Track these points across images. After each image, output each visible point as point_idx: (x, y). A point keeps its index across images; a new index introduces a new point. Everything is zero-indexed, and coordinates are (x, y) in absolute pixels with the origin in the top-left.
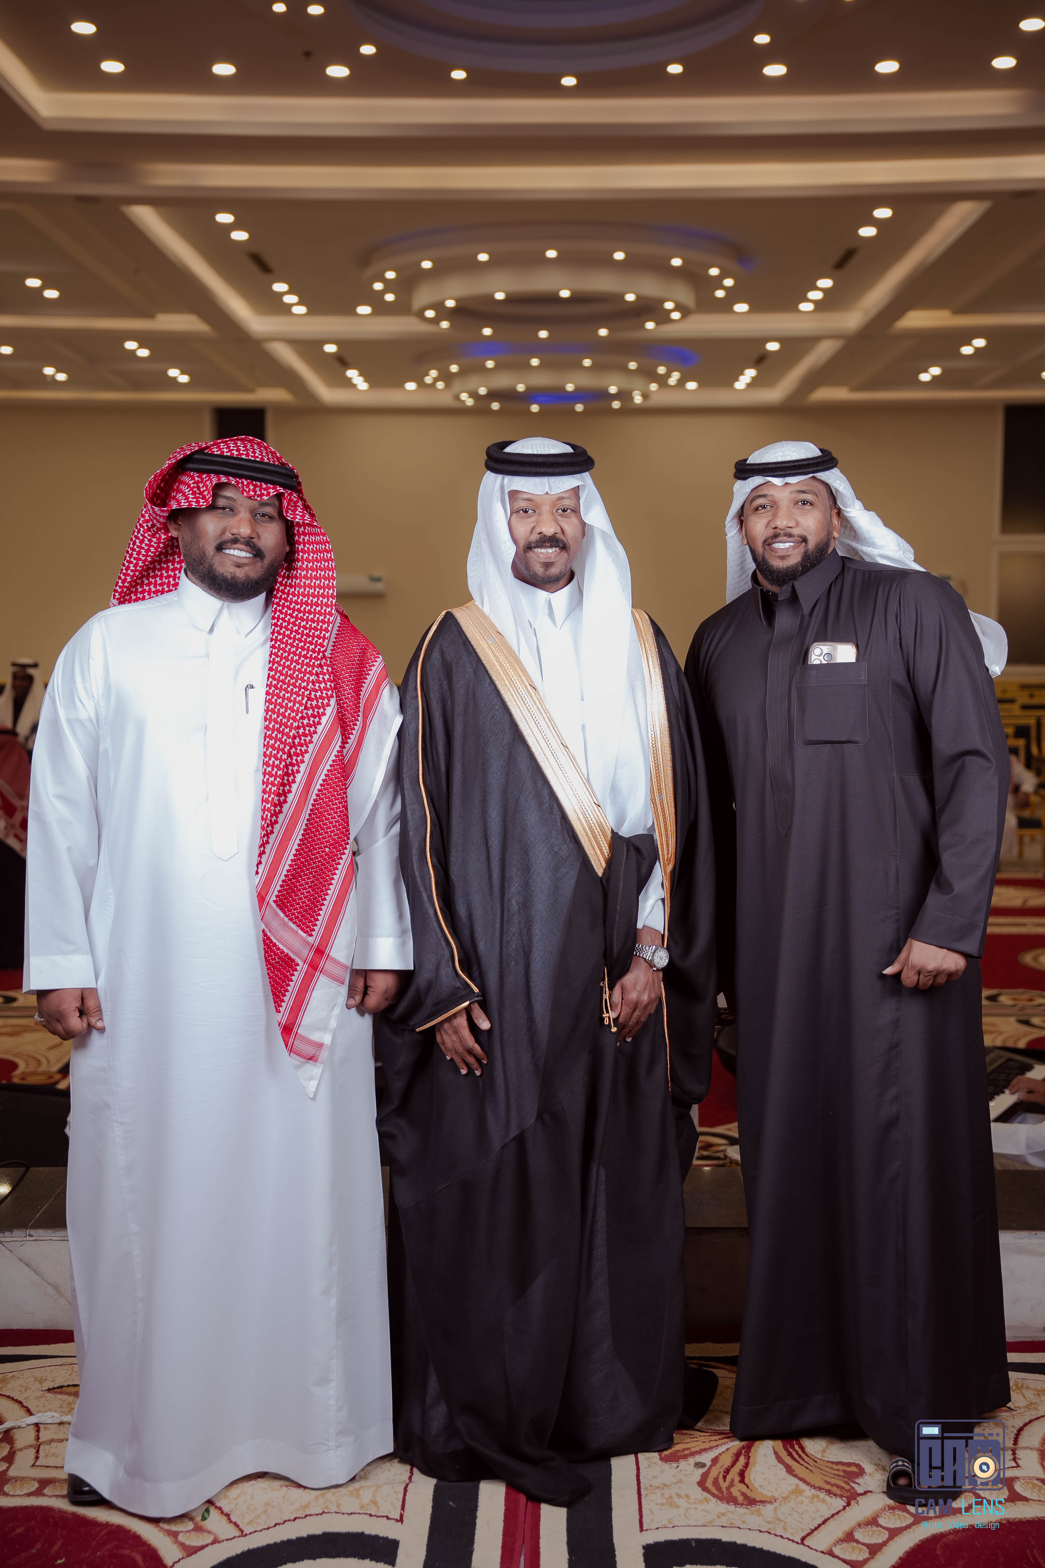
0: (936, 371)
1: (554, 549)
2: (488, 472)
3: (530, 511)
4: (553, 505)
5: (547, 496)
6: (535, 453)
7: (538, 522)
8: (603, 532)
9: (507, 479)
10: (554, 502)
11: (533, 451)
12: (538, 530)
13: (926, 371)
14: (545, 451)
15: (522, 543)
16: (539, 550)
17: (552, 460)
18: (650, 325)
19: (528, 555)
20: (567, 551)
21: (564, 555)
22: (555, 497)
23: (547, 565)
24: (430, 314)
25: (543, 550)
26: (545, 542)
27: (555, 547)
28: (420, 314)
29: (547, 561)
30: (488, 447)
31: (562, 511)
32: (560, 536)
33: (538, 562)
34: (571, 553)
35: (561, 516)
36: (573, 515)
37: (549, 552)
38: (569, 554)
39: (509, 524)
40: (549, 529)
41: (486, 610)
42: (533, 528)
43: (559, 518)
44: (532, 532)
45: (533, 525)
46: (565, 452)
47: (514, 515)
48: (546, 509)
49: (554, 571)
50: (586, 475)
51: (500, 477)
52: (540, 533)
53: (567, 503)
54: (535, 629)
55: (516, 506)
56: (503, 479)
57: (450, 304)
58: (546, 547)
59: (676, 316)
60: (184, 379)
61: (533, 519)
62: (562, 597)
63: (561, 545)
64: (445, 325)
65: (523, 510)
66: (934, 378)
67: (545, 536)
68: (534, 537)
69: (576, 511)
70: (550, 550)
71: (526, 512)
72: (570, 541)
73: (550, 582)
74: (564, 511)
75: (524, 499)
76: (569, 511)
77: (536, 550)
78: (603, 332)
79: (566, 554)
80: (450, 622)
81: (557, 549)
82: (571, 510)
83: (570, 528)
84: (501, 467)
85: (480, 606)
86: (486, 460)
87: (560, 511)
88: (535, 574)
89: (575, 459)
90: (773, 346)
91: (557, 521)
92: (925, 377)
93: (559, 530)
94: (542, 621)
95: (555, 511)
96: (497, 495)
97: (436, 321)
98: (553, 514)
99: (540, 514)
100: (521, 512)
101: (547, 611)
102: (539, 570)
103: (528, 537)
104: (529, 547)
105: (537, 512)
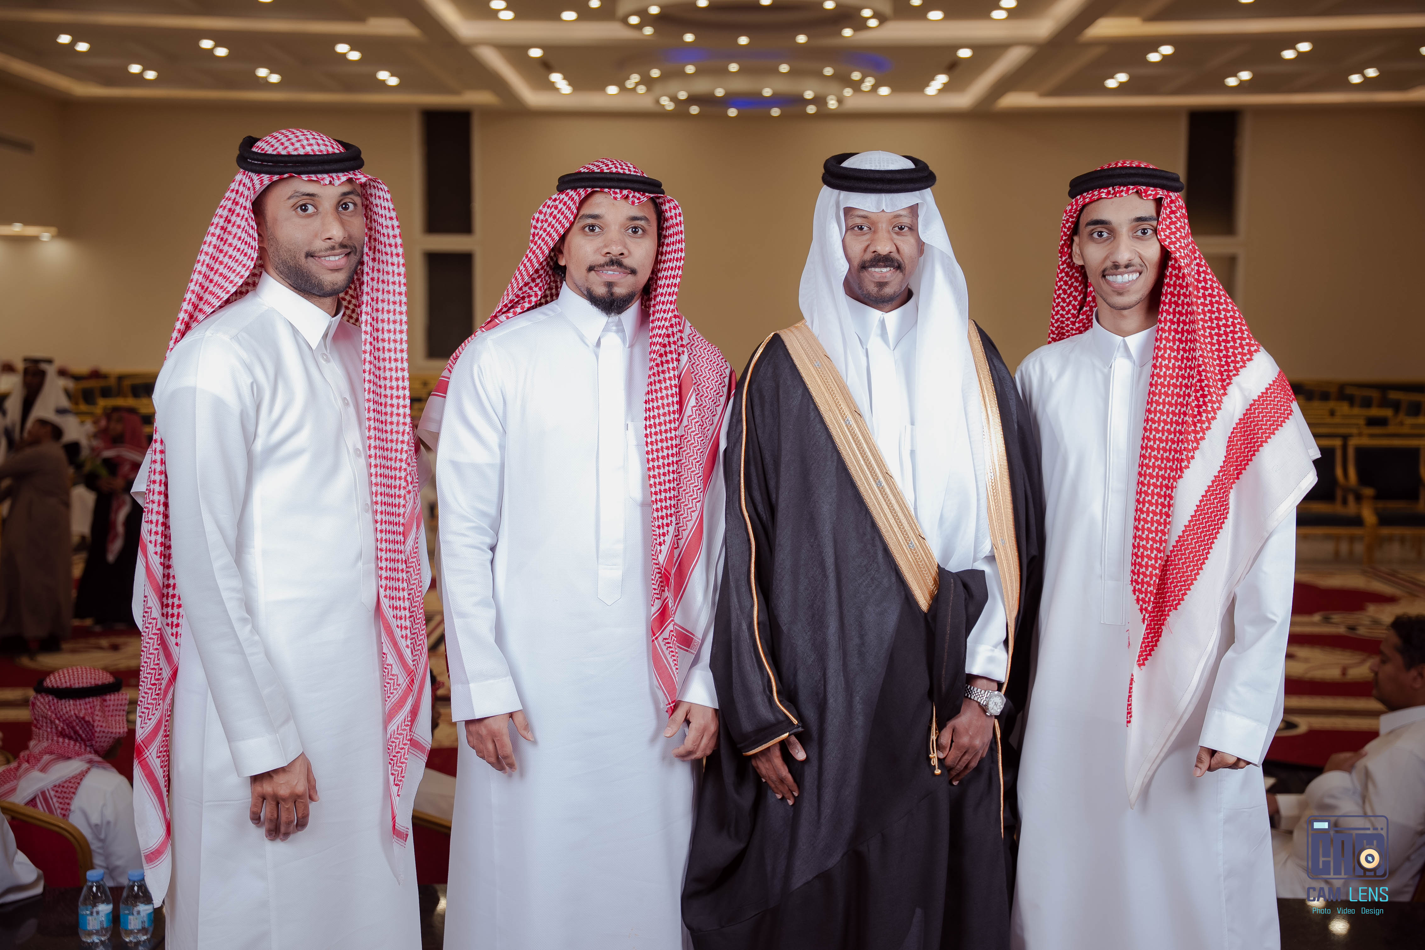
0: (1122, 77)
1: (888, 269)
2: (825, 186)
3: (865, 228)
4: (890, 222)
5: (883, 214)
6: (873, 168)
7: (872, 241)
8: (942, 252)
9: (843, 194)
10: (890, 220)
11: (871, 166)
12: (872, 249)
13: (1112, 77)
14: (884, 166)
15: (856, 262)
16: (873, 269)
17: (889, 176)
18: (847, 32)
19: (862, 274)
20: (902, 271)
21: (899, 275)
22: (893, 214)
23: (881, 285)
24: (634, 20)
25: (877, 270)
26: (879, 261)
27: (890, 266)
28: (624, 21)
29: (882, 280)
30: (827, 161)
31: (899, 228)
32: (895, 255)
33: (872, 281)
34: (907, 273)
35: (897, 234)
36: (909, 233)
37: (883, 272)
38: (904, 275)
39: (843, 241)
40: (884, 248)
41: (816, 330)
42: (868, 246)
43: (895, 236)
44: (865, 250)
45: (867, 243)
46: (905, 168)
47: (849, 232)
48: (883, 226)
49: (888, 290)
50: (928, 193)
51: (836, 192)
52: (874, 252)
53: (906, 221)
54: (867, 350)
55: (851, 223)
56: (839, 194)
57: (654, 10)
58: (881, 267)
59: (873, 23)
60: (393, 81)
61: (867, 237)
62: (893, 318)
63: (896, 264)
64: (648, 31)
65: (858, 226)
66: (1122, 84)
67: (879, 255)
68: (868, 256)
69: (913, 229)
70: (884, 270)
71: (861, 229)
72: (905, 261)
73: (883, 302)
74: (901, 229)
75: (859, 216)
76: (906, 229)
77: (870, 269)
78: (802, 39)
79: (900, 275)
80: (777, 344)
81: (892, 269)
82: (910, 229)
83: (907, 246)
84: (838, 182)
85: (810, 327)
86: (824, 174)
87: (897, 229)
88: (869, 294)
89: (914, 176)
90: (965, 53)
91: (892, 240)
92: (1111, 83)
93: (894, 249)
94: (875, 342)
95: (891, 229)
96: (832, 212)
97: (639, 27)
98: (889, 232)
99: (875, 232)
100: (856, 229)
101: (879, 332)
102: (872, 289)
103: (862, 257)
104: (864, 266)
105: (873, 229)
